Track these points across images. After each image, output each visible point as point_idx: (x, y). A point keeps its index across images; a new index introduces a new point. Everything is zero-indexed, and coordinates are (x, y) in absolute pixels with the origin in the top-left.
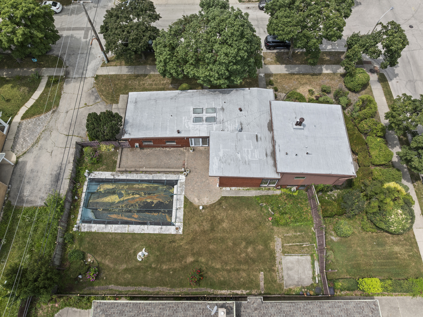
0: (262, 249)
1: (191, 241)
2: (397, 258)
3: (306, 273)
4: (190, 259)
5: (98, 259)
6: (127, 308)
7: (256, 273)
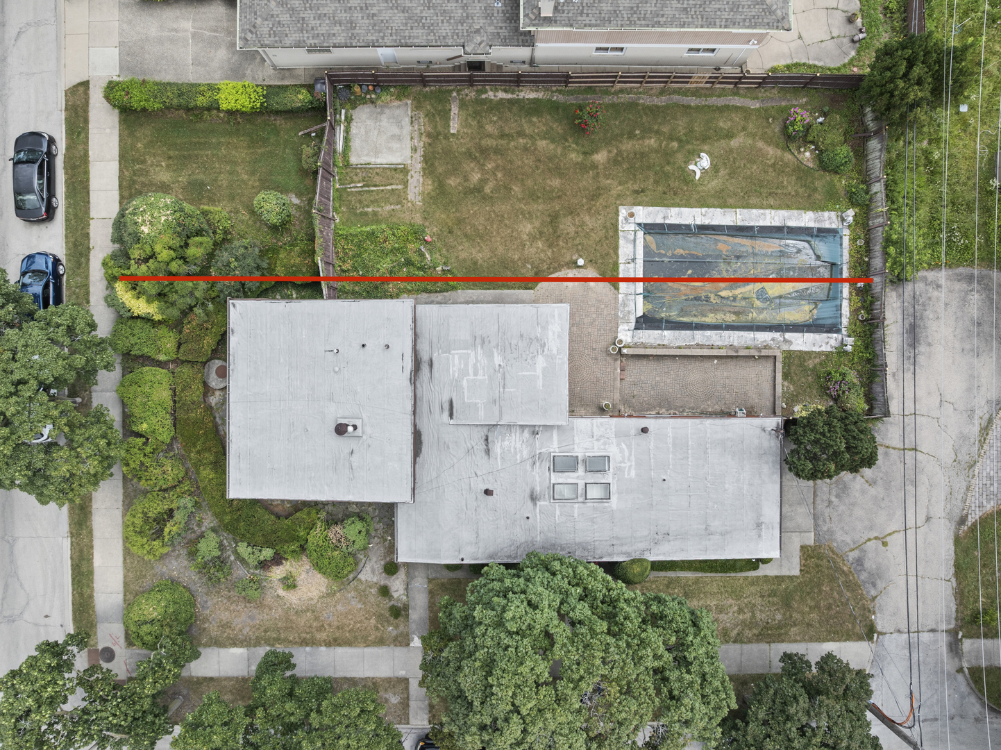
0: (449, 178)
1: (600, 194)
2: (170, 158)
3: (363, 130)
4: (601, 157)
5: (790, 157)
6: (727, 17)
7: (465, 130)
